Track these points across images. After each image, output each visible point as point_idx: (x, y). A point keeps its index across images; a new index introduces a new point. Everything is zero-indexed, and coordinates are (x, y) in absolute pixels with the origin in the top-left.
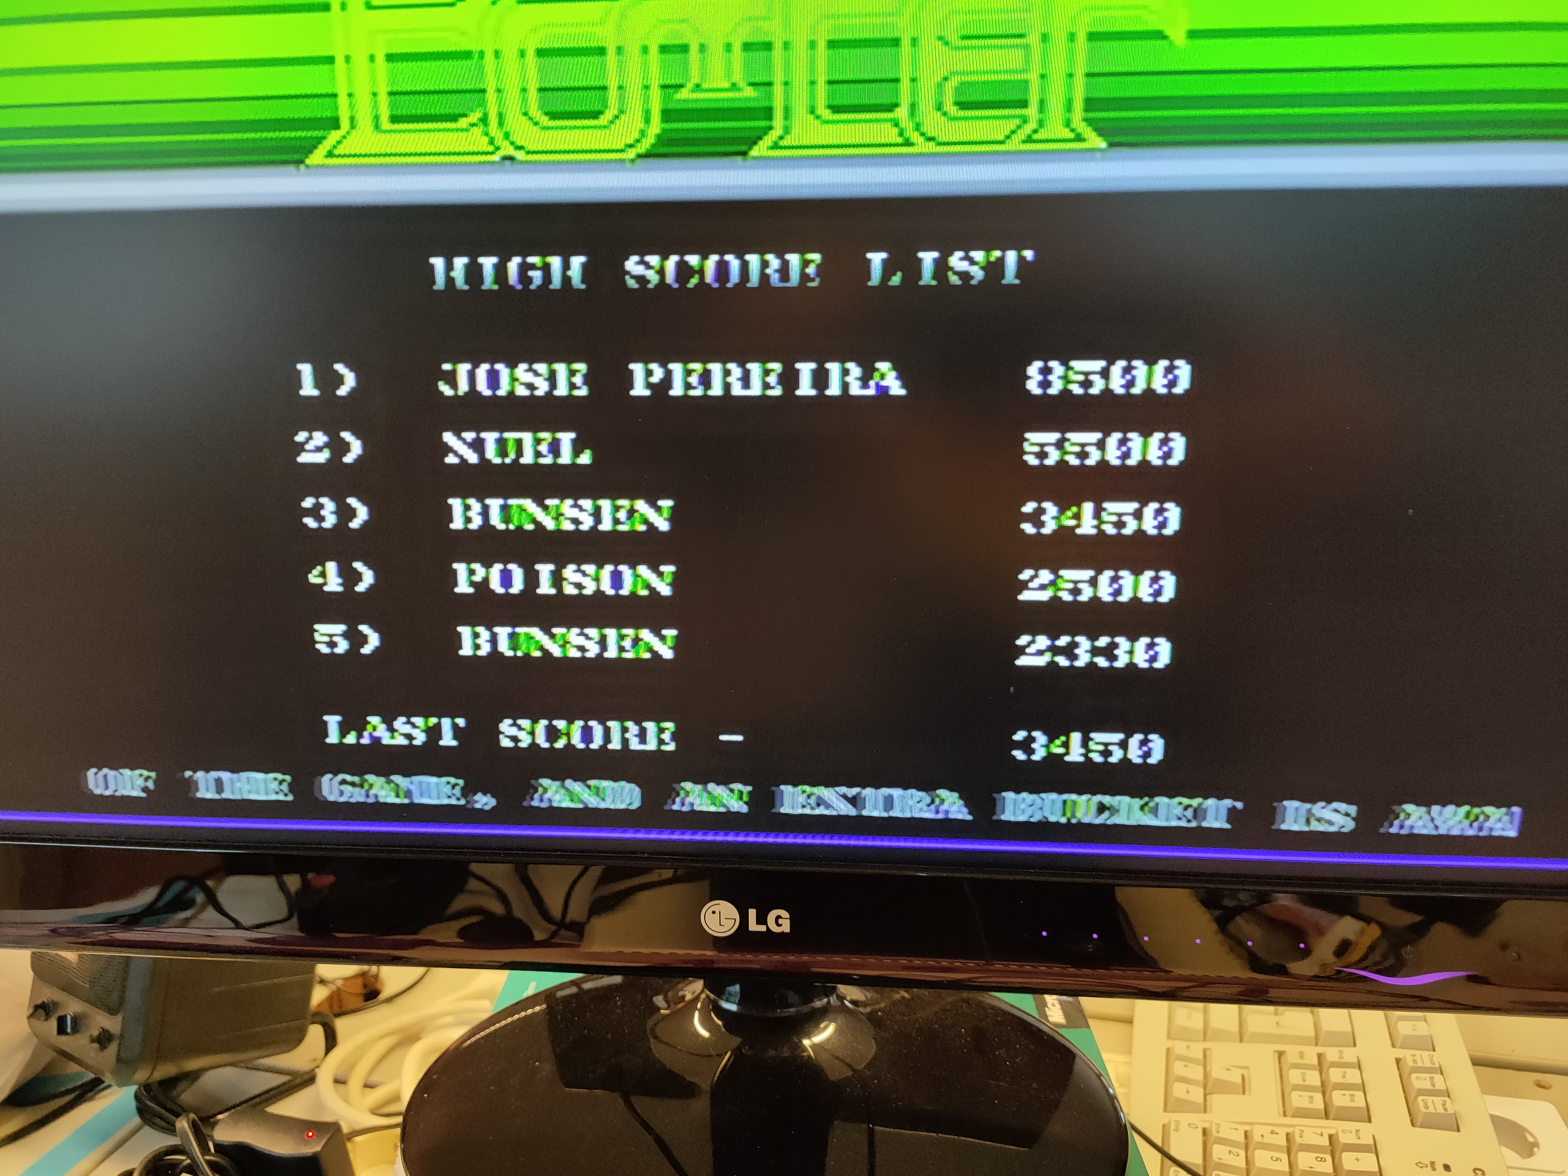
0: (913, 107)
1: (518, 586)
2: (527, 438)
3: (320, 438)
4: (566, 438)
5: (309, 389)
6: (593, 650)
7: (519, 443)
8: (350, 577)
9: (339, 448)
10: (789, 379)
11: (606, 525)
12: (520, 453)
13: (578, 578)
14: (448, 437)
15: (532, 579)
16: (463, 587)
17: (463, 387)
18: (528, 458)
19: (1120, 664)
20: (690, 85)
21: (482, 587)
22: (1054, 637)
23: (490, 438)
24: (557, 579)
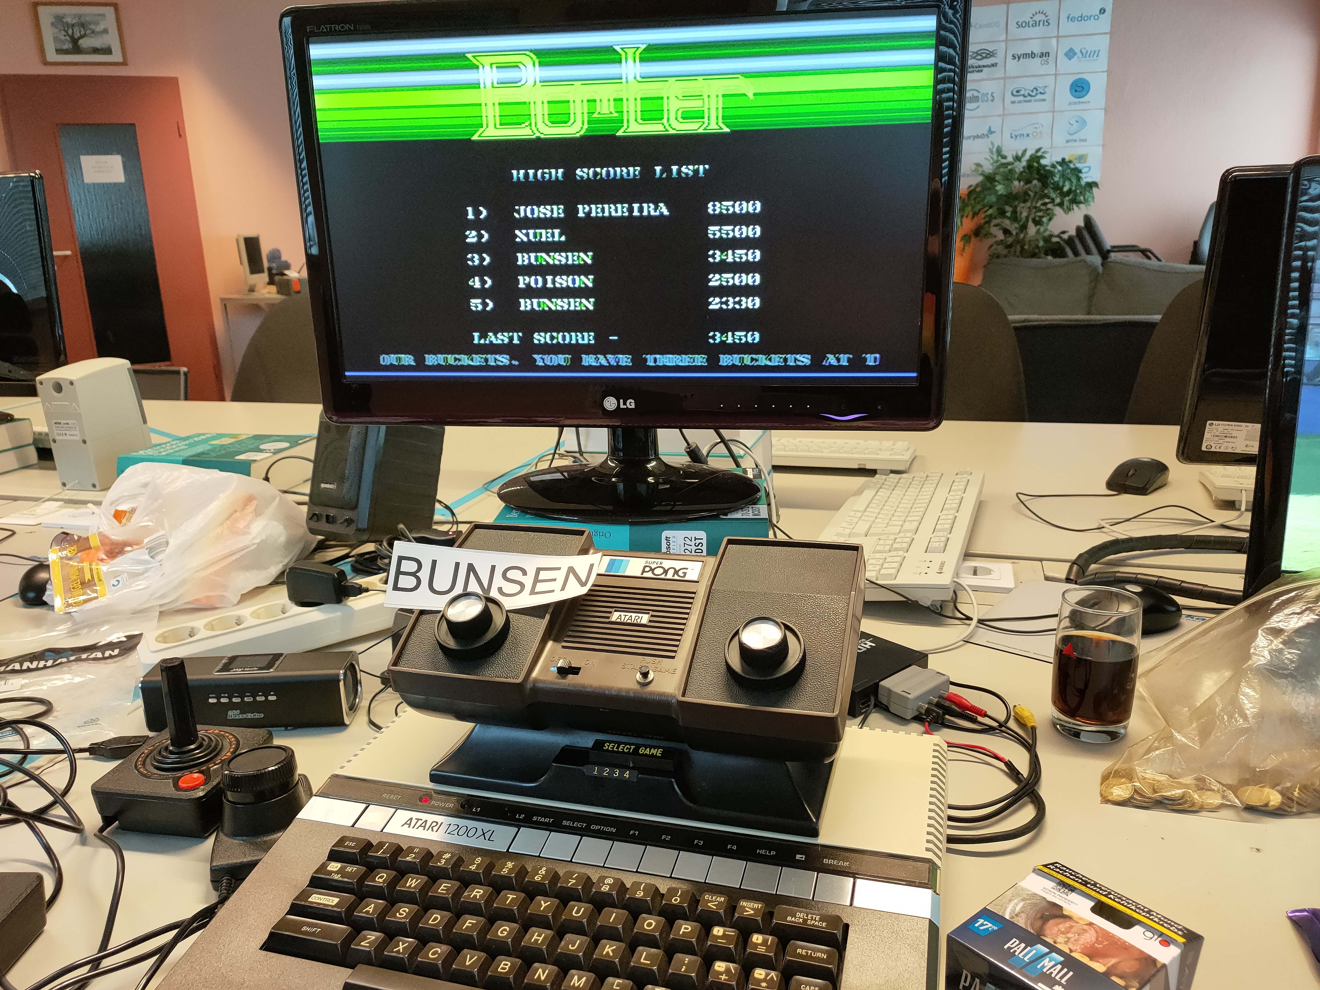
0: (668, 119)
1: (540, 285)
2: (543, 231)
3: (474, 233)
4: (557, 232)
5: (471, 216)
6: (566, 307)
7: (541, 234)
8: (483, 282)
9: (480, 236)
10: (631, 210)
11: (570, 262)
12: (541, 237)
13: (560, 281)
14: (517, 232)
15: (545, 282)
16: (521, 285)
17: (522, 214)
18: (544, 239)
19: (743, 307)
20: (597, 113)
21: (528, 285)
22: (721, 298)
23: (531, 232)
24: (554, 282)
